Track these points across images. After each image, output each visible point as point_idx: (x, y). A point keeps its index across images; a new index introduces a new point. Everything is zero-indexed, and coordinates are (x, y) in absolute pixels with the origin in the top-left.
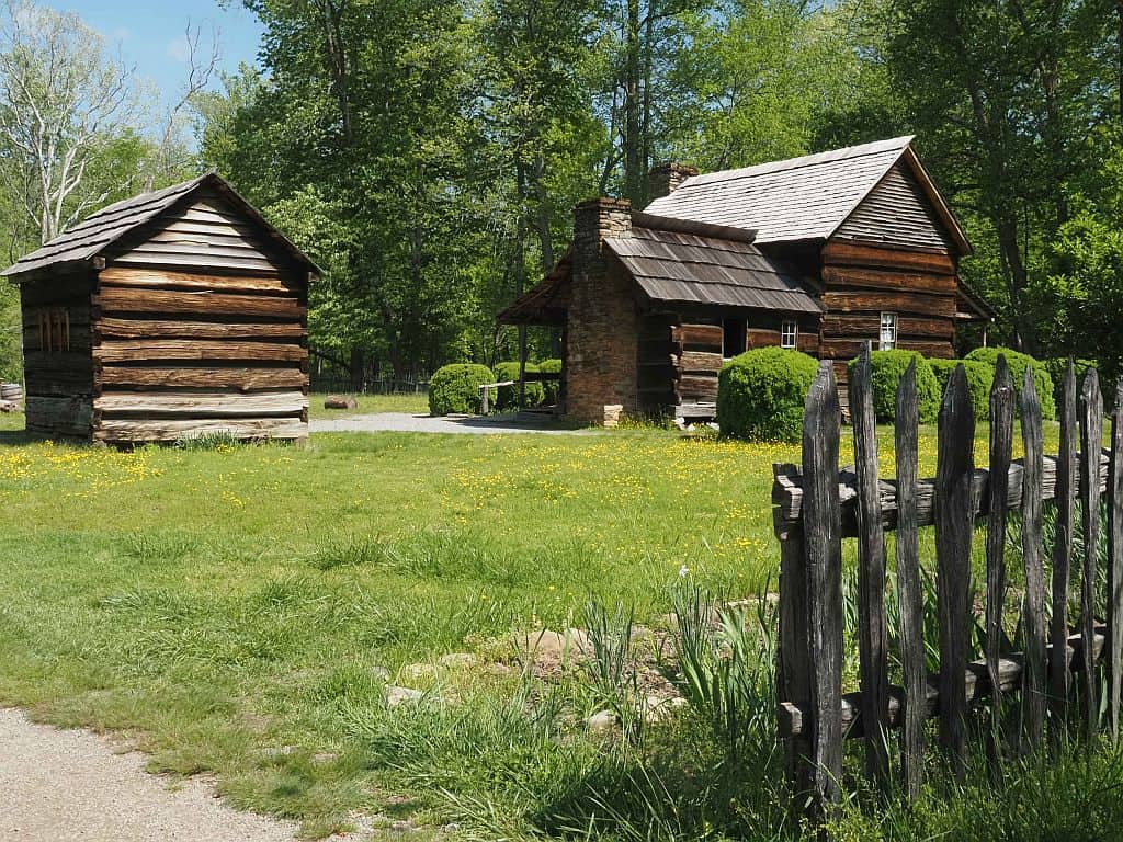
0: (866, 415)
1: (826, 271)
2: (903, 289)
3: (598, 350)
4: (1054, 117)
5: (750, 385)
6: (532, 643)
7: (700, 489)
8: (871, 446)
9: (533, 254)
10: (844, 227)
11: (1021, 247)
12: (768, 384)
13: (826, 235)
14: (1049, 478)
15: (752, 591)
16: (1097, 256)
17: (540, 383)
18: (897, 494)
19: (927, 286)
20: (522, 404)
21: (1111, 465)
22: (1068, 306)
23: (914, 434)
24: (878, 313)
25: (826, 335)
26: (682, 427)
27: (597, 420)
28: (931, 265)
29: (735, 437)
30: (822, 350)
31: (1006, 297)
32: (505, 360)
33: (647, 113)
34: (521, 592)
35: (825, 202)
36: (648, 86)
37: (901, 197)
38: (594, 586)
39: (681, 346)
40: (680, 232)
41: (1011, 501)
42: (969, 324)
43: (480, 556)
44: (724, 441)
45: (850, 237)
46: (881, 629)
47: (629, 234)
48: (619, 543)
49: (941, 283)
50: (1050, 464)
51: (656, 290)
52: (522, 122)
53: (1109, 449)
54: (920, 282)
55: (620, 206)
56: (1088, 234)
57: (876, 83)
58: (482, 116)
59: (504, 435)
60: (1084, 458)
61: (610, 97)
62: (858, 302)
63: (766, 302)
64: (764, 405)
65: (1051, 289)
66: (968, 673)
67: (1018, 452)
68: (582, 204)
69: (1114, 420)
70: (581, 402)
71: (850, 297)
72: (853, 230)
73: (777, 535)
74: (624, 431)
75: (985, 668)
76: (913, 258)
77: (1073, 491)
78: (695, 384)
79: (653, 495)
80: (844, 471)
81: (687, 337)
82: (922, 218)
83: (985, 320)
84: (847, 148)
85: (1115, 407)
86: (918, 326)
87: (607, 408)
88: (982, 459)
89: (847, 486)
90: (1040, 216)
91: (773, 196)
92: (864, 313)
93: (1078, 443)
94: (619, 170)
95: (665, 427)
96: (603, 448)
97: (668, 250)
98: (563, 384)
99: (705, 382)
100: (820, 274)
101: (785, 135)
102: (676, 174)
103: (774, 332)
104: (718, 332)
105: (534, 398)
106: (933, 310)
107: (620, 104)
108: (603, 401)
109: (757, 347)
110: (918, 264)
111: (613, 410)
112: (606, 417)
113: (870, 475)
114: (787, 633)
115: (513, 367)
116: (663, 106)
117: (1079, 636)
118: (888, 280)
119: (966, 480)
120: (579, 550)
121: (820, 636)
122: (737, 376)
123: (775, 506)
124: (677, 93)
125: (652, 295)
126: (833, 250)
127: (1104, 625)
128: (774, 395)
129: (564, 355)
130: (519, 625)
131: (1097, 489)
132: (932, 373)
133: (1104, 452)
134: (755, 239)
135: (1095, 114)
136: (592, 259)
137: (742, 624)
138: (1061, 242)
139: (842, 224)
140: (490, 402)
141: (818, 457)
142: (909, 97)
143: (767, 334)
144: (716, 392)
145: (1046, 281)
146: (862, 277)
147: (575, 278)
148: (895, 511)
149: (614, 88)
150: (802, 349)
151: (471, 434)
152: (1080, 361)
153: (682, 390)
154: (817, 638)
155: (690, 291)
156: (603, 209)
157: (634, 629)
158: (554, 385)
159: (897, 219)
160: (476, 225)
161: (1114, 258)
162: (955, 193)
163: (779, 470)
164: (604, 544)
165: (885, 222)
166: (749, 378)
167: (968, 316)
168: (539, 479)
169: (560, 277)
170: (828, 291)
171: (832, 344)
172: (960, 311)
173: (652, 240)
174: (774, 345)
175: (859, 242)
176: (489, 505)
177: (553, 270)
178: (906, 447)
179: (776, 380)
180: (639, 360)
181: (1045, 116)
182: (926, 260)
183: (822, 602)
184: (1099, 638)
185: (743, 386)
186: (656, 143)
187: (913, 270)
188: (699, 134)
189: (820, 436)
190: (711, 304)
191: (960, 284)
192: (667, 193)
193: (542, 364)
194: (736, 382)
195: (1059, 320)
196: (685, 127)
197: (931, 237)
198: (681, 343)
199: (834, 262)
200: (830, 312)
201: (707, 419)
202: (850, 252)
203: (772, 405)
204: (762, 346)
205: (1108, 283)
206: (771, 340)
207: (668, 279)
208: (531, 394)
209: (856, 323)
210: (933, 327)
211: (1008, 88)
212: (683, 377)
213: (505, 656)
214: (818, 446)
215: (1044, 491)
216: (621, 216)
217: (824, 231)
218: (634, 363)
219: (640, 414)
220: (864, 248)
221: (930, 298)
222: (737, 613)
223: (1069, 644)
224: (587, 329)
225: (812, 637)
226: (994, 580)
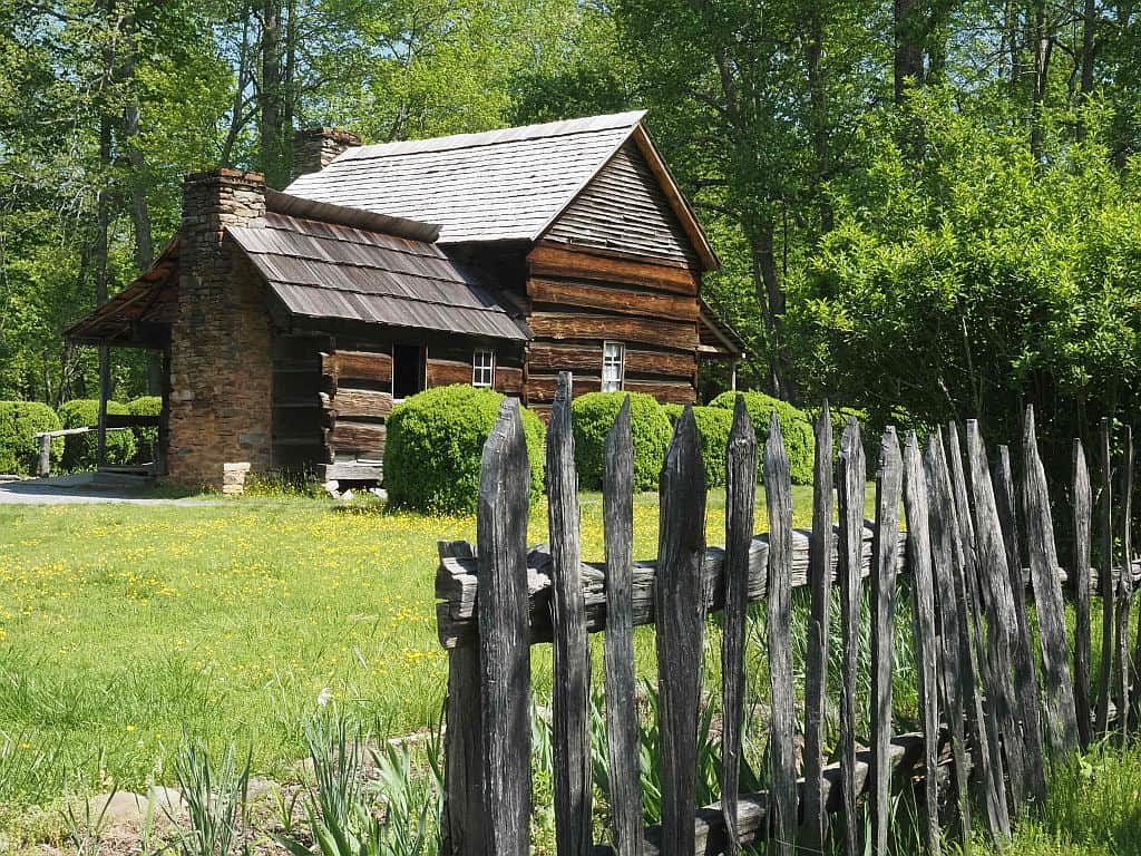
0: (565, 475)
1: (532, 284)
2: (631, 312)
3: (215, 383)
4: (817, 99)
5: (429, 435)
6: (96, 811)
7: (355, 580)
8: (570, 517)
9: (122, 245)
10: (556, 227)
11: (780, 264)
12: (454, 435)
13: (533, 236)
14: (800, 558)
15: (422, 723)
16: (865, 276)
17: (130, 431)
18: (605, 582)
19: (662, 310)
20: (101, 459)
21: (875, 541)
22: (830, 338)
23: (628, 501)
24: (600, 343)
25: (532, 371)
26: (336, 494)
27: (214, 484)
28: (668, 282)
29: (408, 508)
30: (528, 391)
31: (759, 326)
32: (79, 396)
33: (291, 56)
34: (85, 735)
35: (533, 192)
36: (292, 18)
37: (630, 190)
38: (197, 722)
39: (335, 381)
40: (333, 222)
41: (753, 590)
42: (716, 361)
43: (24, 683)
44: (392, 513)
45: (564, 240)
46: (583, 768)
47: (263, 222)
48: (236, 659)
49: (682, 306)
50: (801, 541)
51: (300, 302)
52: (108, 56)
53: (873, 521)
54: (654, 304)
55: (249, 181)
56: (854, 247)
57: (601, 38)
58: (46, 42)
59: (71, 506)
60: (842, 532)
61: (238, 29)
62: (575, 327)
63: (452, 323)
64: (448, 463)
65: (810, 317)
66: (698, 822)
67: (760, 525)
68: (193, 177)
69: (879, 482)
70: (189, 459)
71: (564, 321)
72: (567, 231)
73: (443, 642)
74: (253, 500)
75: (720, 814)
76: (644, 272)
77: (830, 575)
78: (354, 434)
79: (289, 590)
80: (535, 552)
81: (344, 369)
82: (656, 219)
83: (734, 356)
84: (561, 122)
85: (879, 467)
86: (650, 361)
87: (228, 466)
88: (715, 534)
89: (539, 572)
90: (800, 223)
91: (462, 179)
92: (582, 342)
93: (836, 514)
94: (251, 132)
95: (311, 495)
96: (221, 524)
97: (318, 247)
98: (164, 432)
99: (368, 432)
100: (525, 287)
101: (482, 98)
102: (331, 142)
103: (464, 364)
104: (387, 362)
105: (121, 453)
106: (670, 341)
107: (253, 39)
108: (223, 457)
109: (439, 385)
110: (652, 280)
111: (237, 470)
112: (226, 480)
113: (569, 557)
114: (456, 780)
115: (89, 407)
116: (314, 47)
117: (836, 765)
118: (613, 299)
119: (695, 562)
120: (177, 671)
121: (501, 782)
122: (411, 423)
123: (441, 601)
124: (334, 30)
125: (294, 309)
126: (542, 256)
127: (868, 749)
128: (462, 451)
129: (165, 390)
130: (78, 785)
131: (858, 573)
132: (668, 423)
133: (867, 524)
134: (438, 236)
135: (867, 100)
136: (209, 256)
137: (406, 768)
138: (822, 256)
139: (554, 223)
140: (53, 458)
141: (499, 531)
142: (642, 61)
143: (454, 369)
144: (383, 445)
145: (804, 306)
146: (580, 294)
147: (183, 280)
148: (603, 605)
149: (245, 18)
150: (500, 389)
151: (22, 506)
152: (844, 409)
153: (335, 443)
154: (496, 784)
155: (347, 305)
156: (225, 185)
157: (253, 783)
158: (151, 434)
159: (625, 219)
160: (38, 198)
161: (885, 279)
162: (698, 190)
163: (446, 550)
164: (215, 662)
165: (610, 222)
166: (428, 427)
167: (713, 350)
168: (121, 570)
169: (160, 279)
170: (536, 310)
171: (542, 383)
172: (703, 343)
173: (296, 231)
174: (462, 382)
175: (576, 247)
176: (43, 608)
177: (150, 269)
178: (619, 518)
179: (464, 430)
180: (275, 399)
181: (807, 98)
182: (661, 275)
183: (502, 733)
184: (861, 766)
185: (419, 438)
186: (305, 98)
187: (645, 288)
188: (365, 88)
189: (501, 502)
190: (377, 323)
191: (703, 307)
192: (317, 168)
193: (134, 403)
194: (410, 432)
195: (820, 355)
196: (346, 78)
197: (666, 244)
198: (335, 377)
199: (545, 272)
200: (537, 340)
201: (371, 484)
202: (564, 260)
203: (459, 465)
204: (446, 383)
205: (878, 311)
206: (460, 375)
207: (317, 287)
208: (115, 447)
209: (572, 355)
210: (669, 364)
211: (764, 58)
212: (337, 425)
213: (55, 833)
214: (499, 516)
215: (794, 576)
216: (251, 196)
217: (531, 232)
218: (267, 403)
219: (275, 475)
220: (582, 256)
221: (667, 324)
222: (399, 753)
223: (825, 776)
224: (199, 354)
225: (489, 784)
226: (731, 695)
